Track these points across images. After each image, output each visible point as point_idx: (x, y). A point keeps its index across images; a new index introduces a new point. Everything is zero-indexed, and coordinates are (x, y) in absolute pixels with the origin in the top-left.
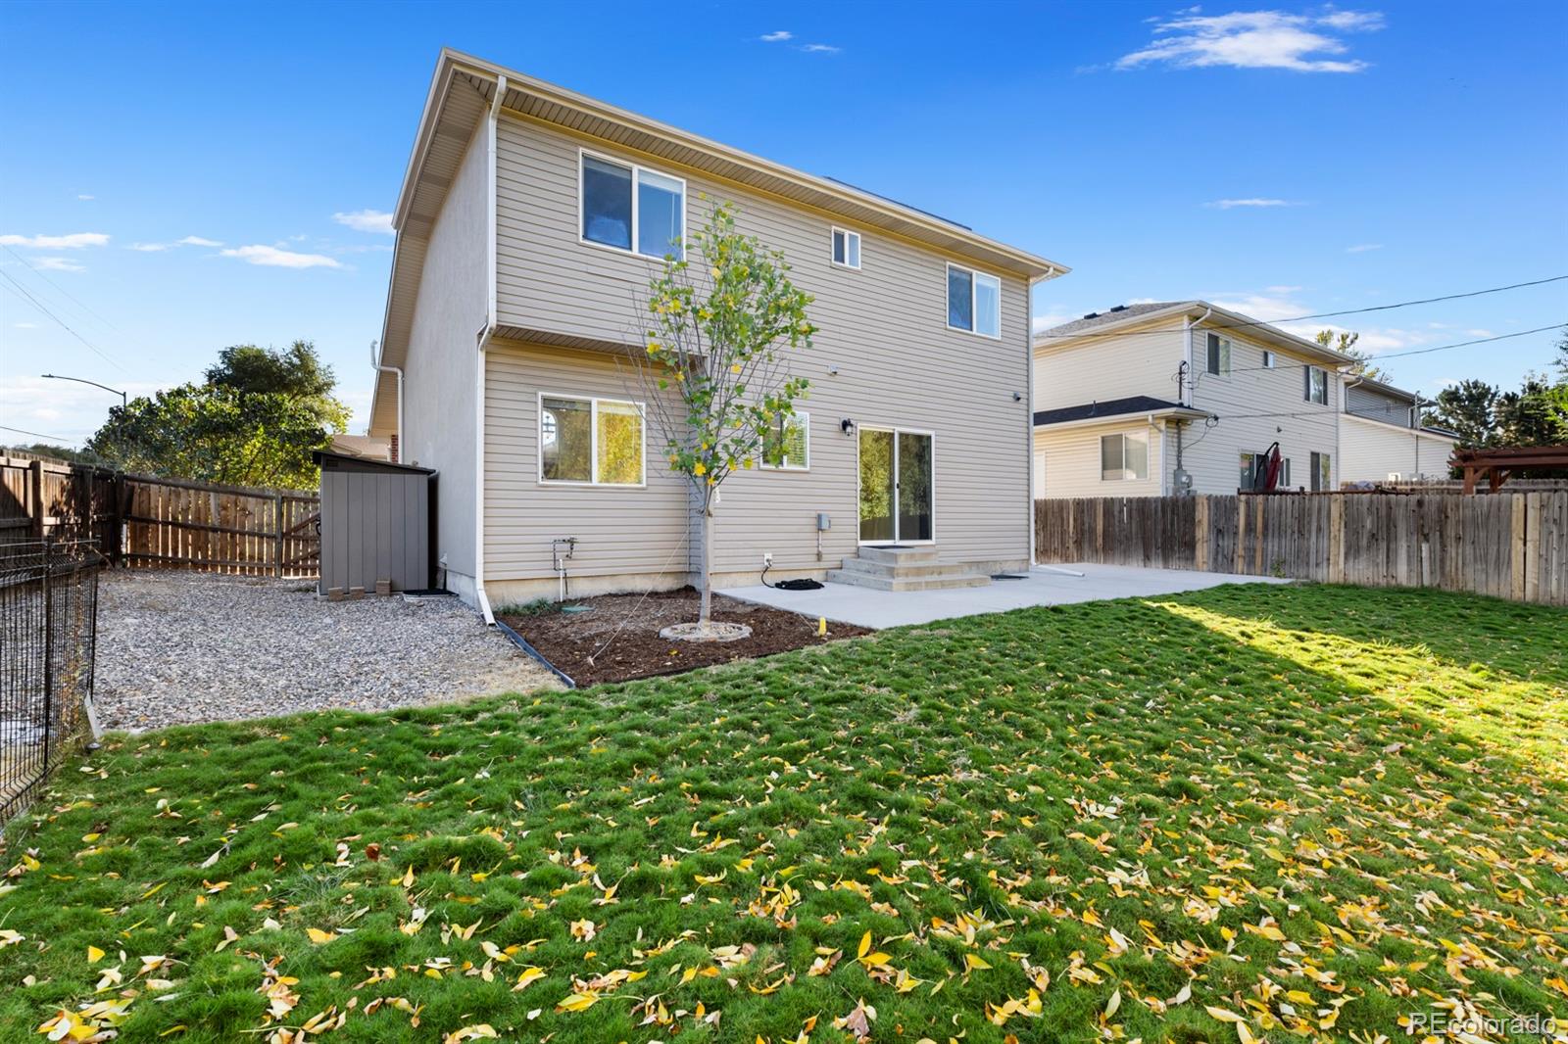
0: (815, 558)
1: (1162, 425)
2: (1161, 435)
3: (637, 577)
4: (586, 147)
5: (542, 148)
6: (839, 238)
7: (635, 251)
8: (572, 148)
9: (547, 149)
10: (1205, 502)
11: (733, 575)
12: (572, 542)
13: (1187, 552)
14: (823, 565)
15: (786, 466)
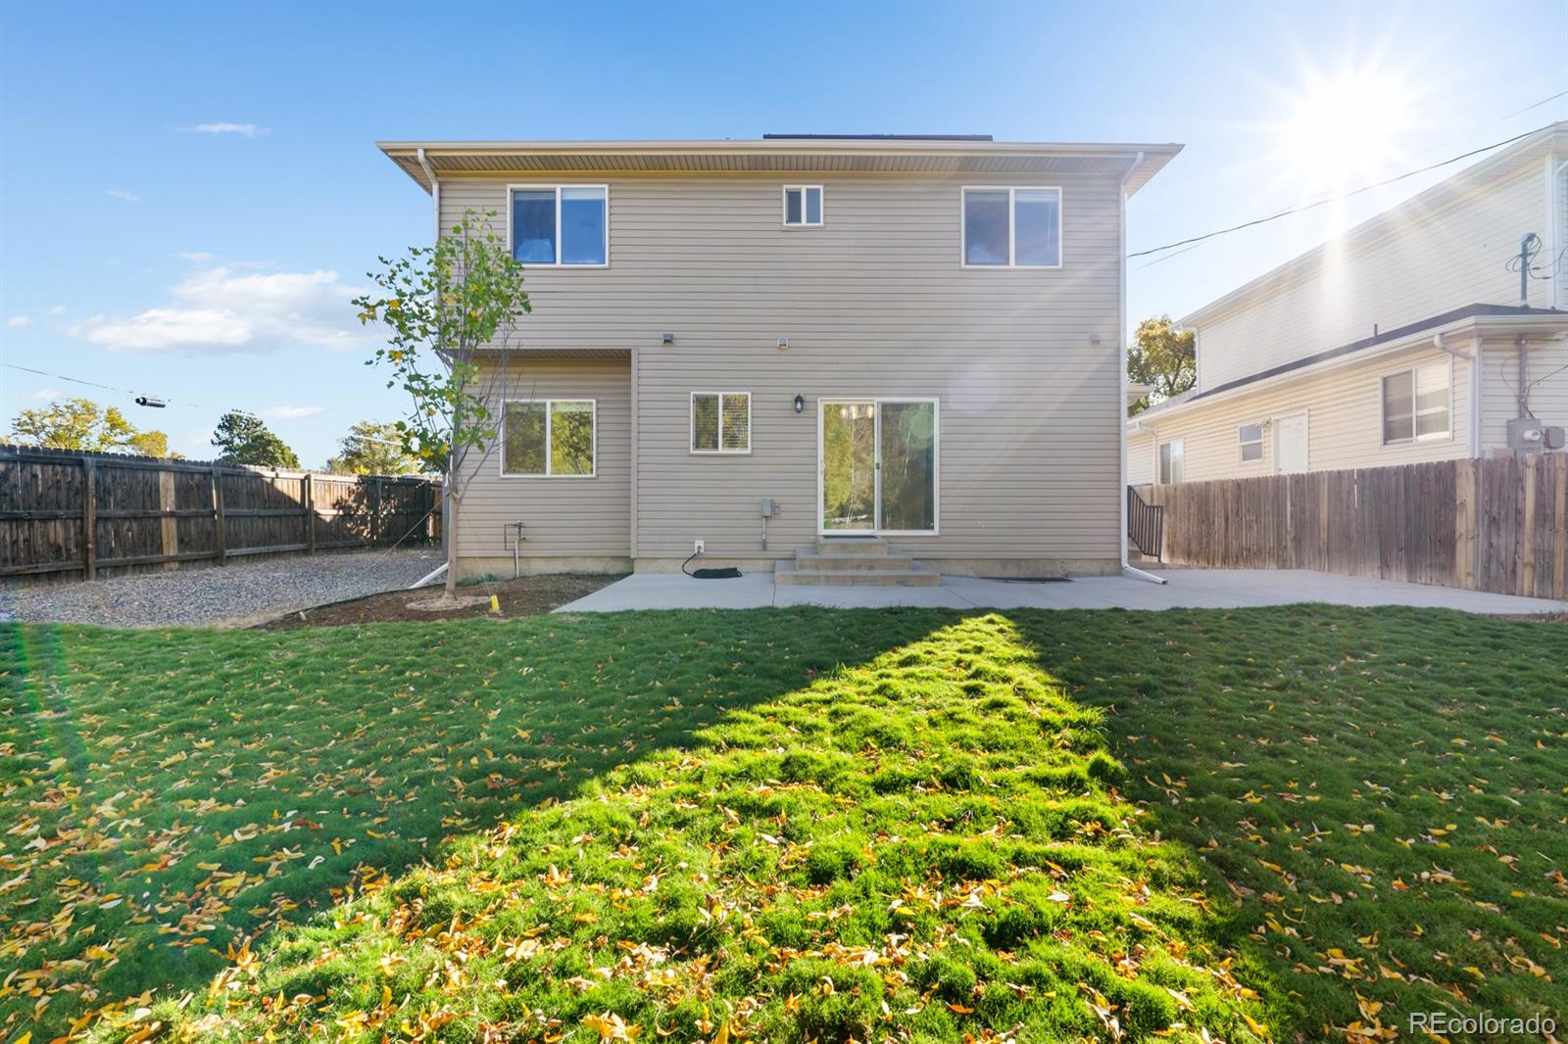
0: (760, 547)
1: (1473, 348)
2: (1469, 365)
3: (589, 560)
4: (514, 183)
5: (479, 195)
6: (794, 197)
7: (558, 264)
8: (502, 187)
9: (483, 195)
10: (1471, 470)
11: (662, 561)
12: (520, 526)
13: (1443, 556)
14: (769, 554)
15: (721, 450)
